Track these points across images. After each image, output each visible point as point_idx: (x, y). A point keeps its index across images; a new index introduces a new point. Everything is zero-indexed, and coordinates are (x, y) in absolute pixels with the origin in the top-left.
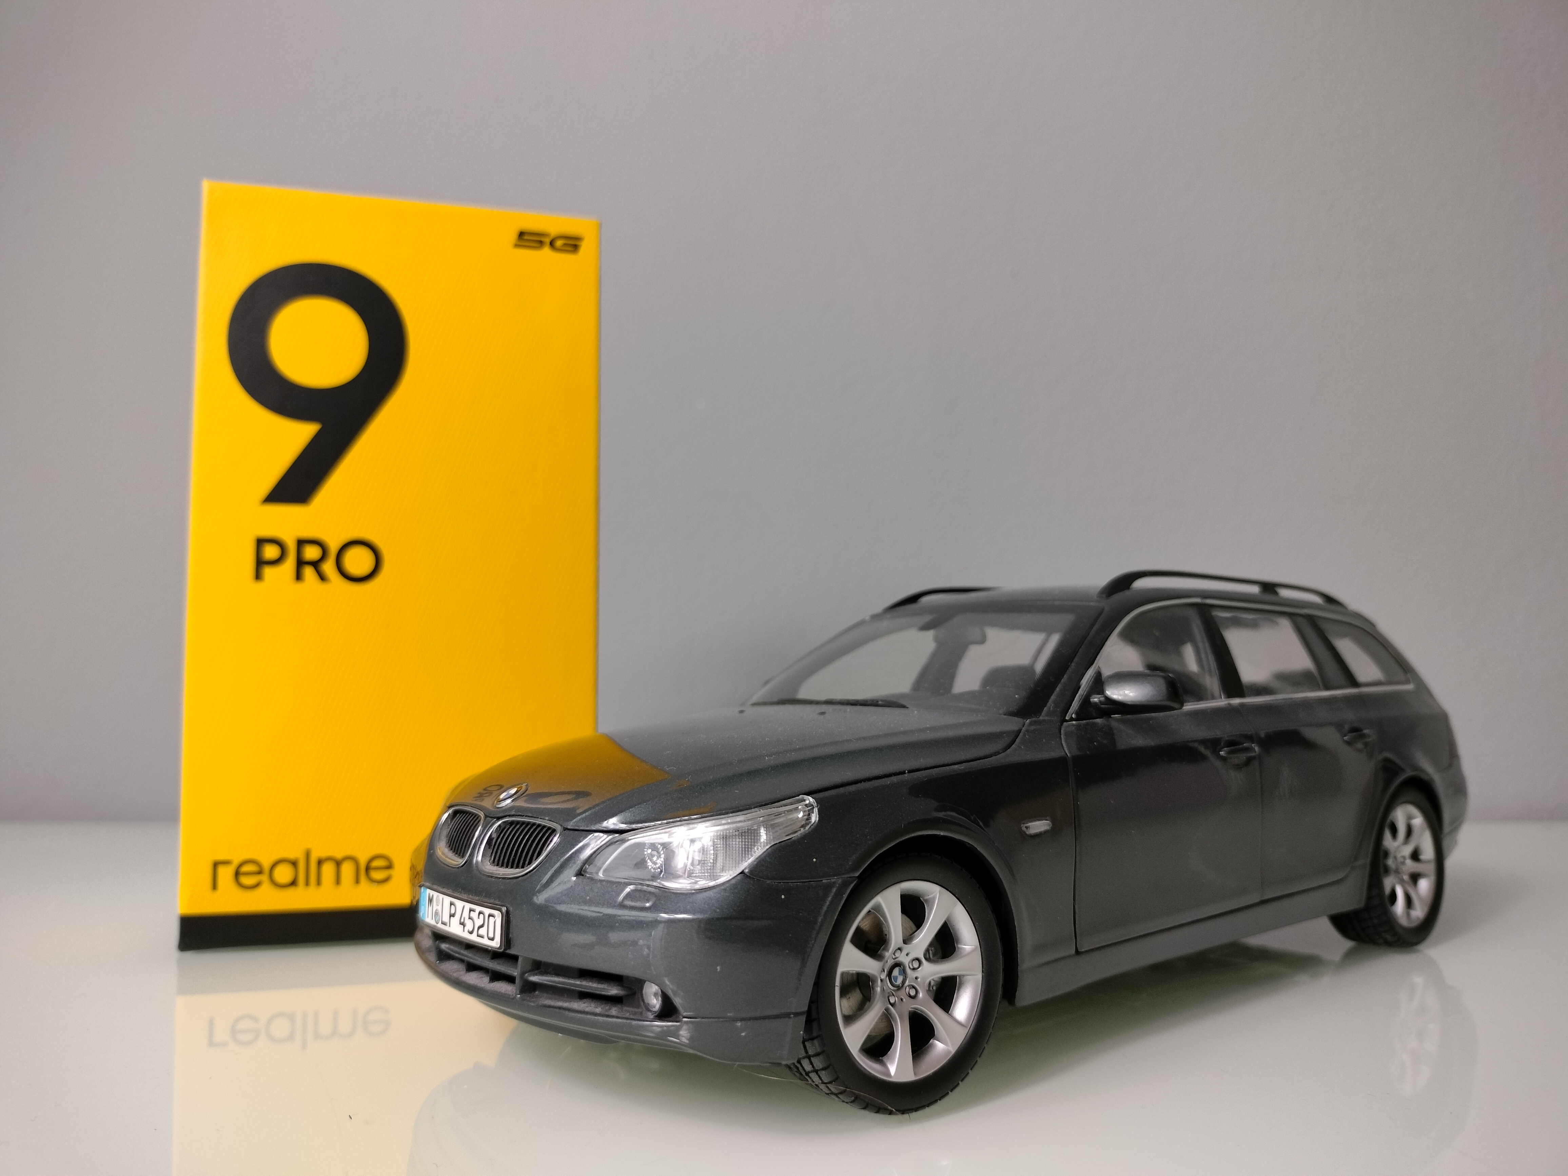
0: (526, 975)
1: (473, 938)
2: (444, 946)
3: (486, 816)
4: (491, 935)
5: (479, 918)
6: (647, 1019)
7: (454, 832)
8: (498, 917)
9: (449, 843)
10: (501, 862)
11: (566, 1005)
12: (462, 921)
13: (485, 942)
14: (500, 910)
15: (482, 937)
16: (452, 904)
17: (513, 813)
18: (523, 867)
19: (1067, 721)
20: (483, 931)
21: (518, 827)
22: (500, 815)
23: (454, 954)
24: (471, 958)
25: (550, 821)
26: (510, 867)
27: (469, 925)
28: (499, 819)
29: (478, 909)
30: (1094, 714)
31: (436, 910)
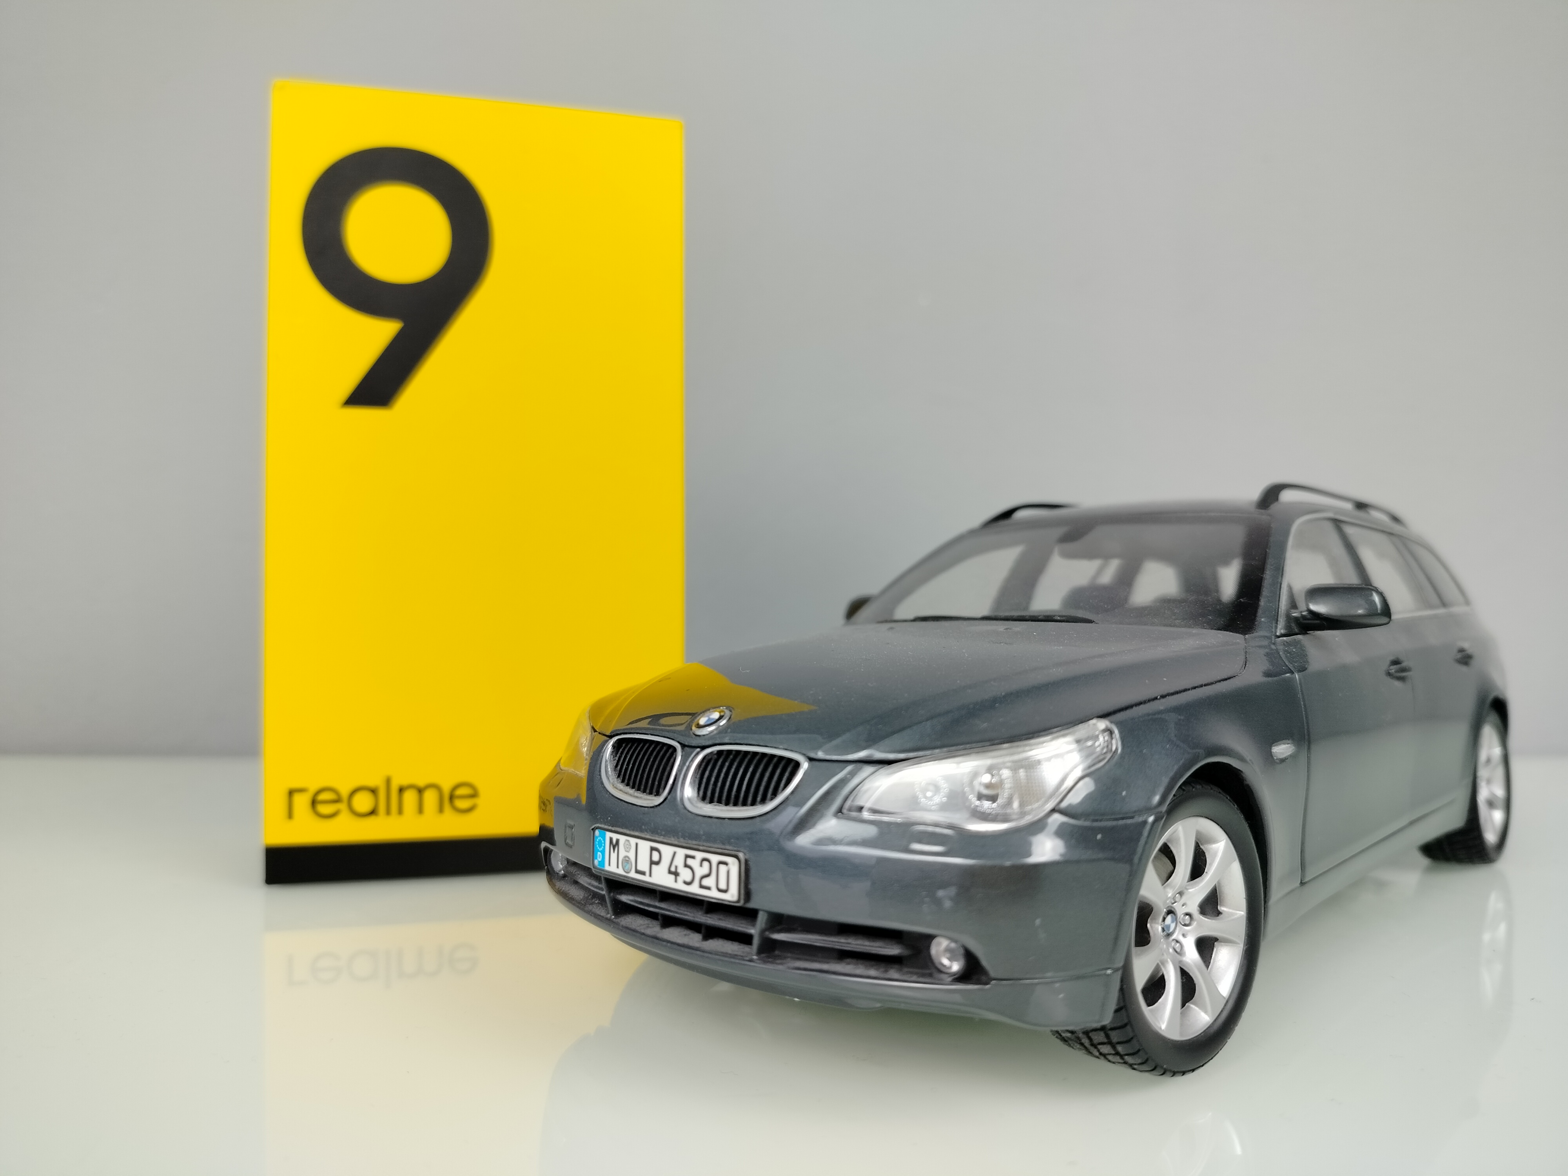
0: (767, 933)
1: (694, 889)
2: (625, 898)
3: (683, 746)
4: (723, 886)
5: (701, 865)
6: (942, 982)
7: (628, 765)
8: (733, 864)
9: (622, 776)
10: (716, 799)
11: (825, 967)
12: (673, 869)
13: (714, 894)
14: (736, 857)
15: (708, 888)
16: (653, 849)
17: (726, 740)
18: (753, 804)
19: (1279, 637)
20: (705, 882)
21: (731, 757)
22: (707, 743)
23: (646, 908)
24: (677, 913)
25: (786, 749)
26: (731, 804)
27: (686, 874)
28: (703, 748)
29: (699, 855)
30: (1296, 630)
31: (626, 857)
